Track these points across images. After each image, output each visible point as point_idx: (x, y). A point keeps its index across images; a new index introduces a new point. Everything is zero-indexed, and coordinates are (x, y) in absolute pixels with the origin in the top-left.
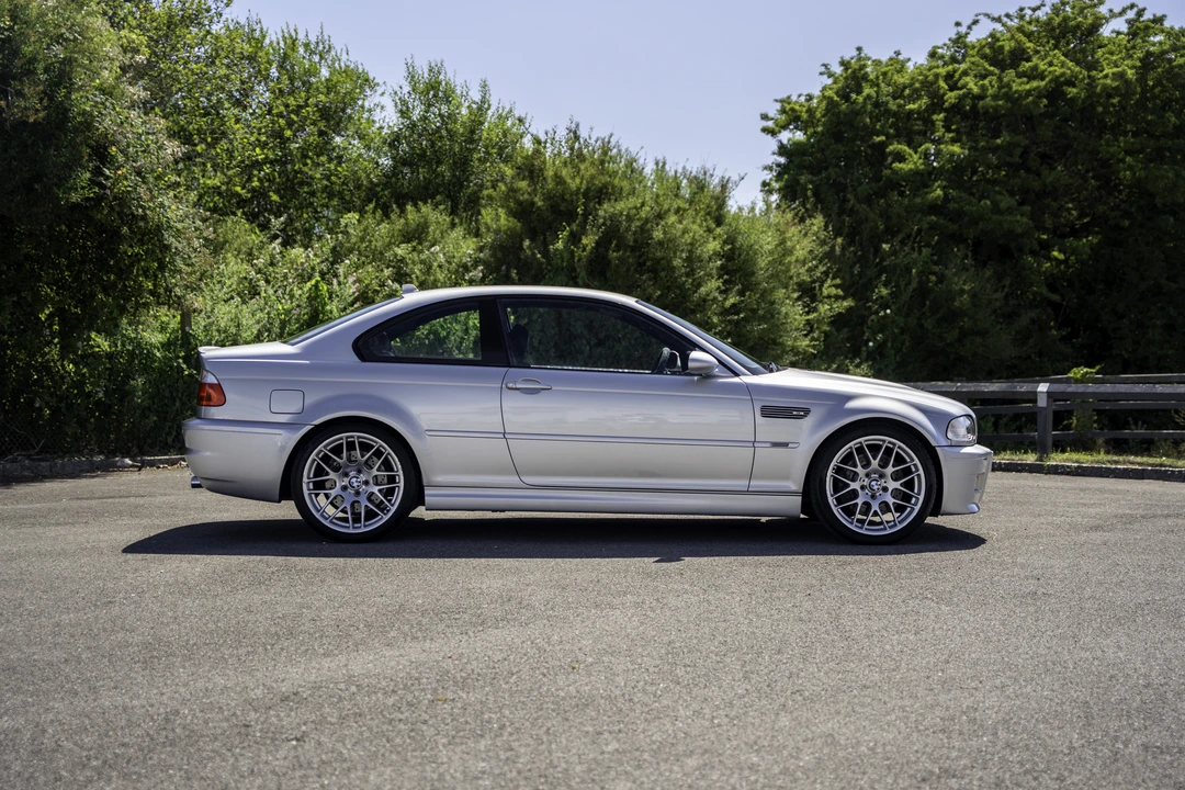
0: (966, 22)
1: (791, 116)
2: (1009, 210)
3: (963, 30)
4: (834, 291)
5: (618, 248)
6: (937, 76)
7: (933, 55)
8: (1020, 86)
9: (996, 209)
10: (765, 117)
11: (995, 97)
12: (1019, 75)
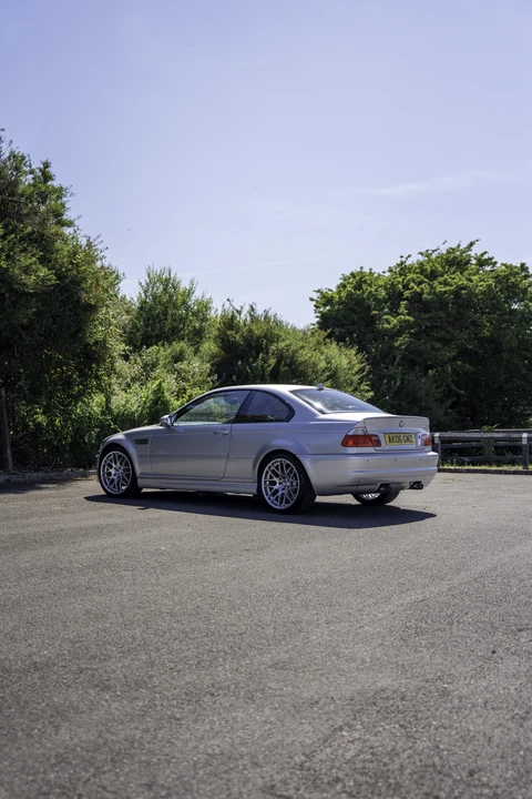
0: (405, 256)
1: (326, 299)
2: (439, 349)
3: (404, 259)
4: (366, 388)
5: (285, 365)
6: (399, 282)
7: (390, 271)
8: (440, 288)
9: (433, 348)
10: (312, 300)
11: (429, 294)
12: (440, 283)
